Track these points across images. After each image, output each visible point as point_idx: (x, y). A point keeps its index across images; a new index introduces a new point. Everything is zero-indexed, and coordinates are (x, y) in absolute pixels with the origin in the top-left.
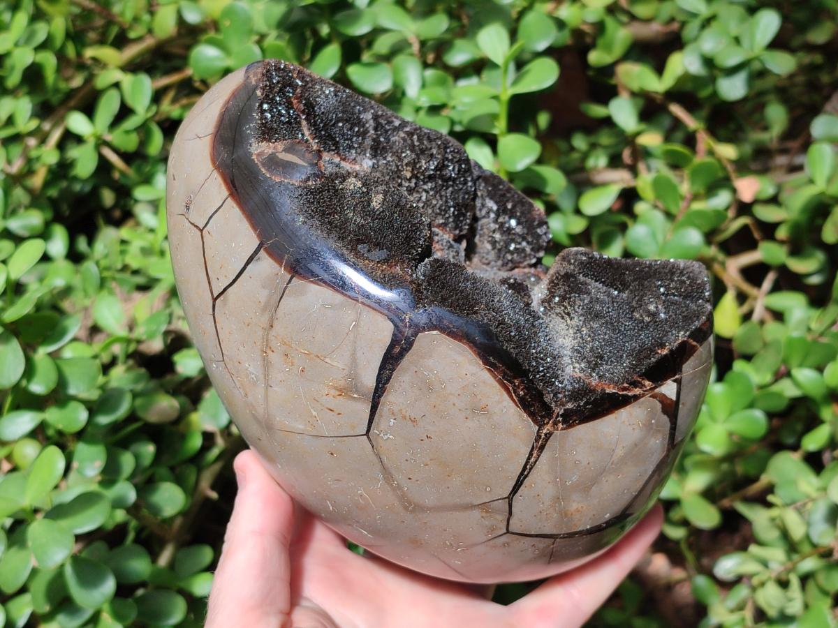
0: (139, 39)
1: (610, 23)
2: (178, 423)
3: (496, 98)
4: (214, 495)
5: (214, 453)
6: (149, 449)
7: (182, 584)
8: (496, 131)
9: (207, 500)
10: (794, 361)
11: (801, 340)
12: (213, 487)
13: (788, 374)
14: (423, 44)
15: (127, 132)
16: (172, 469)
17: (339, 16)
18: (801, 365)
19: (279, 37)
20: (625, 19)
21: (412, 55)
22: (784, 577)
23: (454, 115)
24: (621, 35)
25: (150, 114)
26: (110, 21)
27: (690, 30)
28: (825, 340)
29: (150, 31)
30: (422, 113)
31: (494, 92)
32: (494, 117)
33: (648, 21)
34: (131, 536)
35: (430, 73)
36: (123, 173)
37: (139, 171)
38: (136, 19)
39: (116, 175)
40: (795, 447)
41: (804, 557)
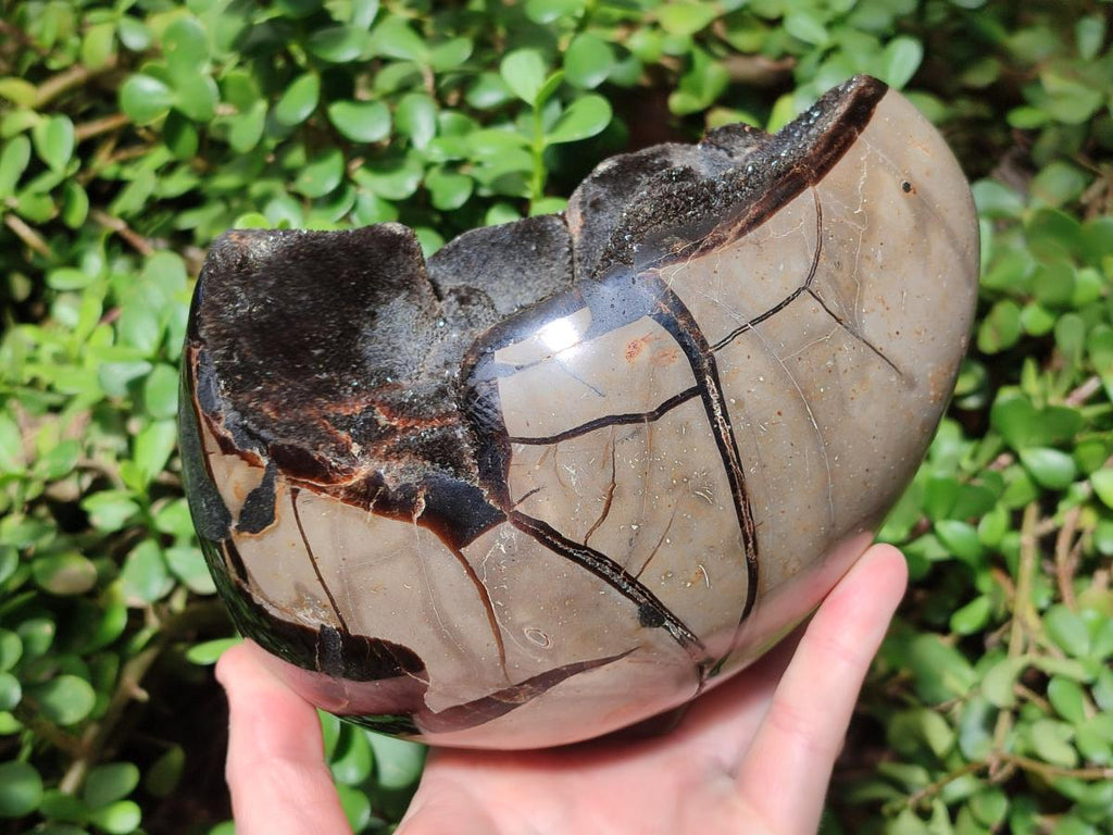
0: (64, 70)
1: (699, 56)
2: (95, 596)
3: (527, 149)
4: (142, 695)
5: (144, 636)
6: (44, 631)
7: (94, 818)
8: (528, 195)
9: (133, 703)
10: (939, 511)
11: (948, 483)
12: (143, 684)
13: (931, 529)
14: (438, 77)
15: (39, 195)
16: (86, 658)
17: (319, 35)
18: (948, 517)
19: (240, 64)
20: (720, 51)
21: (424, 93)
22: (926, 804)
23: (476, 173)
24: (713, 73)
25: (72, 171)
26: (24, 46)
27: (805, 67)
28: (979, 482)
29: (78, 60)
30: (435, 172)
31: (526, 140)
32: (526, 175)
33: (751, 55)
34: (26, 752)
35: (447, 117)
36: (38, 254)
37: (58, 249)
38: (58, 45)
39: (31, 255)
40: (945, 630)
41: (953, 777)
